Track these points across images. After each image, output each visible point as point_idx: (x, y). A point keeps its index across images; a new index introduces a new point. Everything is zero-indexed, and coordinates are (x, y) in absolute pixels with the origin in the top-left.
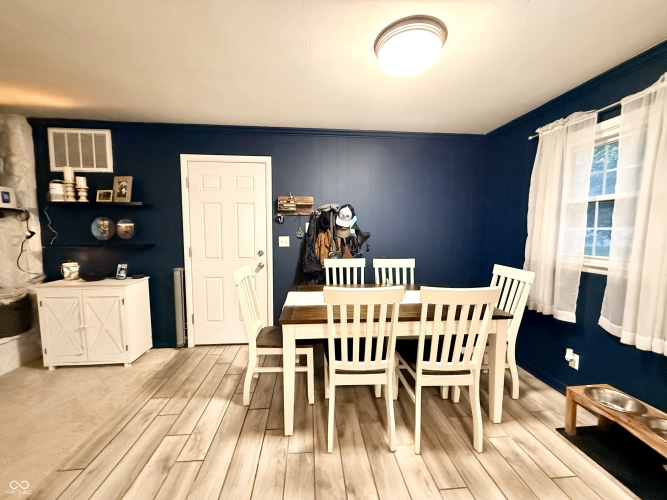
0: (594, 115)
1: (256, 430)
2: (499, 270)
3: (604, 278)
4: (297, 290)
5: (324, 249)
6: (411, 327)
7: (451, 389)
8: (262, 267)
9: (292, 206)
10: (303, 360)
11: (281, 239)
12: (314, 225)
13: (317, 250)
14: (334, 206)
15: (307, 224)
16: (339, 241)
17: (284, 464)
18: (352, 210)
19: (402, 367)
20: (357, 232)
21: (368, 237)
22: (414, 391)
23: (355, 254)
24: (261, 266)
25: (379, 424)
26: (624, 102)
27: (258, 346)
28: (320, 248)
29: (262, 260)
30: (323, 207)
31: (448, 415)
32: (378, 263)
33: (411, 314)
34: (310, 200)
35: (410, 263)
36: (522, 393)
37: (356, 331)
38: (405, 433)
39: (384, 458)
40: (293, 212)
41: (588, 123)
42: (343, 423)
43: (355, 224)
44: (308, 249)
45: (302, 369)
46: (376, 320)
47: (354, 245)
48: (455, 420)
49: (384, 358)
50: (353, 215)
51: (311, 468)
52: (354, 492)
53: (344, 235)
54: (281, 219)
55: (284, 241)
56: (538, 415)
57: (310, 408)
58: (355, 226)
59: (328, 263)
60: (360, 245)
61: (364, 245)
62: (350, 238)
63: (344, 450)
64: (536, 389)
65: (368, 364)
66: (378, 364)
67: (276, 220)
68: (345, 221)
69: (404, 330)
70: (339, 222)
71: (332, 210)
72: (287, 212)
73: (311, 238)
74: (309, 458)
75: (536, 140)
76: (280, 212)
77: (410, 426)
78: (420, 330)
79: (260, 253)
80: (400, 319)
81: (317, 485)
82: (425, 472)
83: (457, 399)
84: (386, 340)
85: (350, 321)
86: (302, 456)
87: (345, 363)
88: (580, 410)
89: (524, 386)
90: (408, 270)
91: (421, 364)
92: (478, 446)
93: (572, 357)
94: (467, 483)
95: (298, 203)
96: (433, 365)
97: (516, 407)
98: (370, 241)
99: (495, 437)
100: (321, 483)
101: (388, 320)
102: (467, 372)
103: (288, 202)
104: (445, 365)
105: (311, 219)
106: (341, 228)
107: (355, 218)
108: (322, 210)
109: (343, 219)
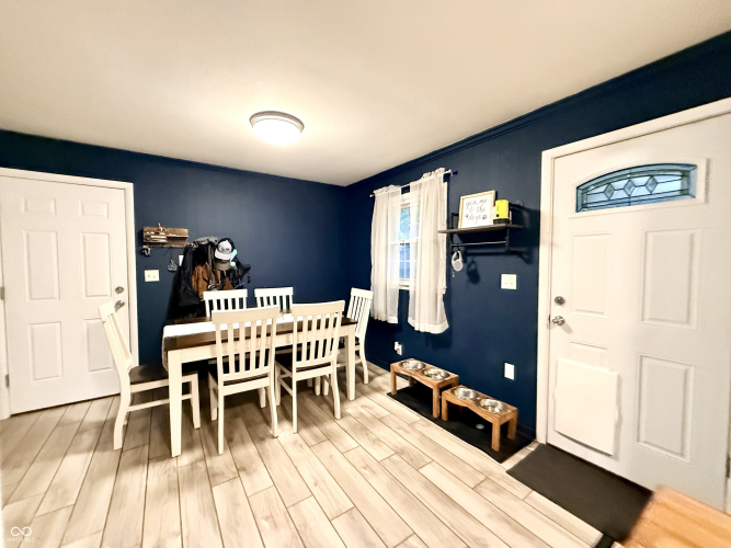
0: (399, 189)
1: (137, 463)
2: (355, 292)
3: (408, 291)
4: (174, 324)
5: (201, 282)
6: (288, 338)
7: (314, 379)
8: (123, 304)
9: (162, 238)
10: (186, 388)
11: (147, 273)
12: (189, 258)
13: (194, 284)
14: (213, 239)
15: (181, 258)
16: (219, 274)
17: (175, 475)
18: (232, 243)
19: (284, 376)
20: (238, 264)
21: (249, 269)
22: (291, 387)
23: (236, 286)
24: (119, 305)
25: (265, 424)
26: (412, 184)
27: (132, 384)
28: (197, 281)
29: (123, 297)
30: (199, 240)
31: (319, 405)
32: (259, 293)
33: (285, 330)
34: (185, 232)
35: (289, 291)
36: (371, 379)
37: (242, 347)
38: (286, 425)
39: (269, 445)
40: (164, 244)
41: (394, 194)
42: (232, 432)
43: (235, 257)
44: (183, 282)
45: (186, 397)
46: (258, 336)
47: (233, 278)
48: (325, 406)
49: (266, 364)
50: (233, 248)
51: (204, 469)
52: (244, 469)
53: (224, 267)
54: (146, 251)
55: (152, 276)
56: (378, 390)
57: (196, 433)
58: (235, 259)
59: (207, 296)
60: (241, 277)
61: (245, 277)
62: (231, 270)
63: (234, 449)
64: (380, 375)
65: (253, 372)
66: (262, 370)
67: (140, 253)
68: (226, 254)
69: (281, 341)
70: (218, 255)
71: (211, 243)
72: (155, 244)
73: (187, 271)
74: (201, 465)
75: (374, 197)
76: (145, 244)
77: (289, 418)
78: (292, 339)
79: (119, 290)
80: (278, 333)
81: (211, 477)
82: (301, 441)
83: (326, 393)
84: (267, 351)
85: (237, 339)
86: (193, 465)
87: (232, 375)
88: (399, 379)
89: (372, 374)
90: (288, 297)
91: (296, 364)
92: (338, 415)
93: (398, 347)
94: (329, 437)
95: (170, 235)
96: (304, 363)
97: (366, 388)
98: (251, 273)
99: (351, 408)
100: (215, 475)
101: (268, 335)
102: (329, 364)
103: (157, 234)
104: (313, 362)
105: (186, 251)
106: (220, 261)
107: (235, 251)
108: (198, 243)
109: (223, 252)
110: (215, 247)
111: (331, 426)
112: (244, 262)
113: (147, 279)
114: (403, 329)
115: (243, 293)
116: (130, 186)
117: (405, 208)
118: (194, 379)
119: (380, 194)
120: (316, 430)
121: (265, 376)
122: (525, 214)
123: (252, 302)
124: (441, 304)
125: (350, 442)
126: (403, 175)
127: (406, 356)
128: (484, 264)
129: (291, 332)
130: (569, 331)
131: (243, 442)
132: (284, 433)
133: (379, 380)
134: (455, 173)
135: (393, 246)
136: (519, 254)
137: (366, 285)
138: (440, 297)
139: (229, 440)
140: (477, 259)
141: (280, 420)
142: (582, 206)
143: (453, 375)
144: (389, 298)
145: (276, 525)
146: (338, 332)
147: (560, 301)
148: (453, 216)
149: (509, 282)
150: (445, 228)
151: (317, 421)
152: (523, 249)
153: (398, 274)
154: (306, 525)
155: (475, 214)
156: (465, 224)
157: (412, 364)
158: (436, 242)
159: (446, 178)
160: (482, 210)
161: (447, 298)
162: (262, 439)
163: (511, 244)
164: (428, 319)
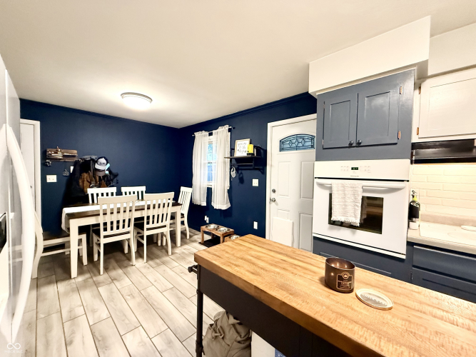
0: (207, 133)
2: (183, 189)
5: (86, 182)
9: (59, 156)
11: (48, 177)
12: (78, 168)
13: (81, 184)
14: (94, 157)
15: (72, 168)
16: (98, 178)
17: (75, 286)
18: (106, 160)
20: (110, 172)
21: (117, 175)
22: (143, 239)
23: (108, 185)
26: (214, 132)
28: (83, 182)
30: (85, 157)
31: (160, 250)
32: (124, 189)
33: (140, 209)
34: (75, 152)
35: (143, 188)
36: (190, 236)
38: (140, 260)
39: (129, 269)
40: (60, 159)
41: (205, 136)
44: (73, 183)
45: (80, 247)
46: (125, 212)
47: (106, 181)
48: (163, 250)
49: (129, 226)
50: (107, 163)
51: (92, 281)
52: (116, 280)
53: (101, 174)
54: (48, 164)
57: (85, 267)
58: (108, 169)
59: (90, 191)
60: (112, 180)
61: (115, 180)
62: (105, 176)
63: (109, 272)
64: (195, 234)
65: (121, 230)
66: (126, 229)
67: (44, 164)
68: (103, 166)
69: (138, 214)
70: (97, 166)
71: (92, 159)
72: (54, 159)
73: (76, 176)
74: (90, 280)
75: (195, 136)
76: (48, 159)
77: (142, 257)
78: (144, 214)
80: (136, 210)
81: (97, 284)
82: (148, 266)
83: (164, 244)
84: (129, 220)
85: (112, 213)
86: (85, 281)
87: (109, 232)
88: (205, 235)
89: (192, 234)
90: (142, 192)
91: (146, 226)
92: (170, 253)
93: (206, 219)
94: (164, 263)
95: (65, 154)
96: (151, 225)
97: (188, 241)
98: (118, 178)
99: (178, 251)
100: (99, 283)
101: (130, 211)
102: (165, 226)
103: (57, 153)
104: (156, 225)
105: (75, 164)
106: (99, 170)
107: (108, 165)
108: (84, 159)
109: (101, 164)
110: (95, 162)
111: (166, 259)
112: (114, 171)
113: (48, 181)
114: (208, 209)
115: (114, 190)
116: (37, 123)
117: (210, 143)
118: (84, 237)
119: (198, 135)
120: (158, 261)
121: (128, 233)
122: (262, 151)
123: (119, 193)
124: (226, 194)
125: (175, 264)
126: (209, 126)
127: (210, 223)
128: (246, 174)
129: (144, 209)
130: (277, 204)
131: (114, 269)
132: (139, 264)
133: (195, 237)
134: (234, 128)
135: (204, 164)
136: (259, 169)
137: (190, 185)
138: (226, 191)
139: (106, 269)
140: (243, 172)
141: (136, 258)
142: (282, 149)
143: (232, 230)
144: (202, 192)
145: (134, 297)
146: (171, 210)
147: (274, 191)
148: (232, 150)
149: (255, 183)
150: (229, 156)
151: (158, 257)
152: (261, 167)
153: (206, 179)
154: (149, 295)
155: (242, 150)
156: (238, 154)
157: (212, 226)
158: (225, 163)
159: (230, 130)
160: (244, 148)
161: (229, 192)
162: (126, 267)
163: (255, 165)
164: (221, 203)
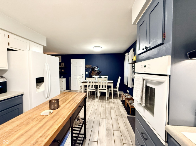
8: (83, 77)
11: (86, 72)
14: (95, 67)
26: (129, 52)
28: (92, 74)
35: (107, 76)
44: (90, 74)
50: (98, 68)
53: (96, 72)
58: (99, 70)
62: (98, 72)
67: (85, 69)
73: (91, 72)
93: (128, 91)
95: (89, 66)
105: (91, 69)
108: (93, 67)
109: (96, 69)
115: (99, 76)
116: (84, 59)
119: (126, 55)
121: (94, 89)
123: (100, 77)
144: (126, 79)
159: (134, 50)
